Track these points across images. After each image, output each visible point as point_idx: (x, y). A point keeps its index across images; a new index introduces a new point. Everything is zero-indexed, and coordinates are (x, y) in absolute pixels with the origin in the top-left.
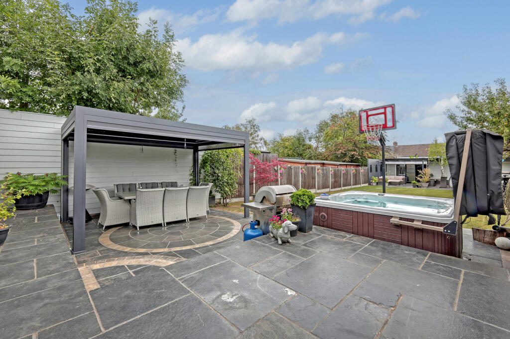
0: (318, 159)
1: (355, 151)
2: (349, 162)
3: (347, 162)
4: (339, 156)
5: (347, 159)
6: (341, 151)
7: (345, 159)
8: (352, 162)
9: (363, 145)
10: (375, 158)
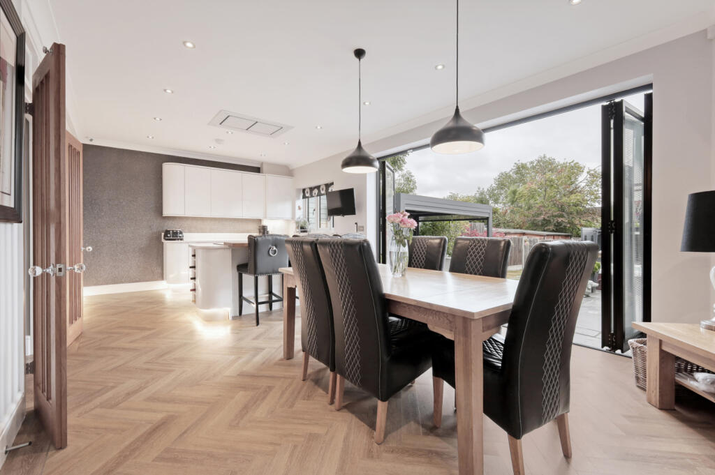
0: (509, 227)
1: (562, 216)
2: (553, 231)
3: (551, 231)
4: (540, 223)
5: (551, 227)
6: (543, 216)
7: (548, 227)
8: (557, 231)
9: (573, 209)
10: (591, 227)
